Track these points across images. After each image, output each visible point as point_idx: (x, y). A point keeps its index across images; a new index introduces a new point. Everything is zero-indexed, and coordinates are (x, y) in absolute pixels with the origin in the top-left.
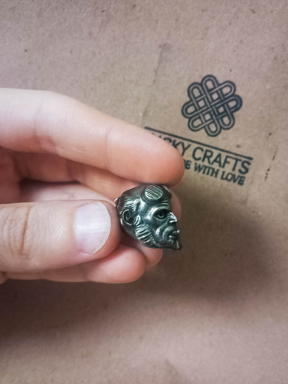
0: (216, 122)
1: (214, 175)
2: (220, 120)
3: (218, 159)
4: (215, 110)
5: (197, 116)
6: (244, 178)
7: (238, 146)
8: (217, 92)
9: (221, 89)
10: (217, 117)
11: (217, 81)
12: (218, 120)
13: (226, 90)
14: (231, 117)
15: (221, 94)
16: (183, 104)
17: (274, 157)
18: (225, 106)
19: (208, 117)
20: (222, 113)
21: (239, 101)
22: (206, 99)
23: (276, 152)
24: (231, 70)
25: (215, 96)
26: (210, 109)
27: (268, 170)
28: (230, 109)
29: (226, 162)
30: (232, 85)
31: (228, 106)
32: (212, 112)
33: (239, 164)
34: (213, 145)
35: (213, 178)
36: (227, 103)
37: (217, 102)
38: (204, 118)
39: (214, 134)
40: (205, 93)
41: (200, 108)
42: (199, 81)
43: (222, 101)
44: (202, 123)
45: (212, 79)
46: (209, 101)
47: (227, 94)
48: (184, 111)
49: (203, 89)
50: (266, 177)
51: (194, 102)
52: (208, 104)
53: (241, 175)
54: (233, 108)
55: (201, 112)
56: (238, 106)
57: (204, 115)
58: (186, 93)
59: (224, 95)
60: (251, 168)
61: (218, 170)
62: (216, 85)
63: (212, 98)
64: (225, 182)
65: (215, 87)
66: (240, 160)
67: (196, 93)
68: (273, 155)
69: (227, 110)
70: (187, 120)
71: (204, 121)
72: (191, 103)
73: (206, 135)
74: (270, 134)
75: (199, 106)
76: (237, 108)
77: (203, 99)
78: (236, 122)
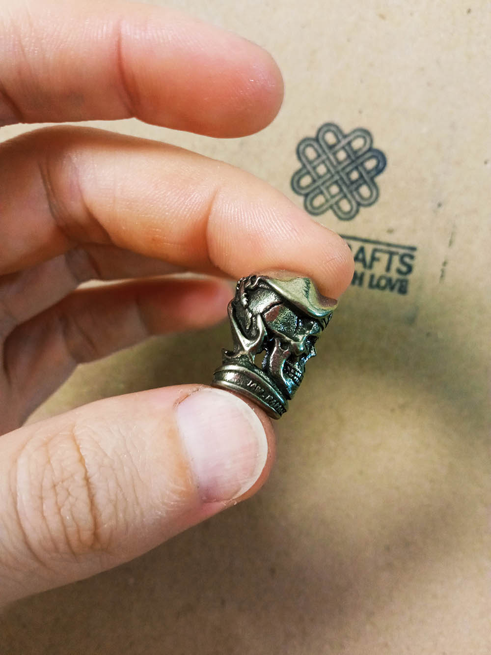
0: (349, 196)
1: (357, 282)
2: (355, 193)
3: (361, 256)
4: (345, 177)
5: (318, 191)
6: (406, 281)
7: (390, 231)
8: (343, 148)
9: (349, 143)
10: (350, 187)
11: (340, 131)
12: (351, 192)
13: (358, 144)
14: (371, 186)
15: (350, 152)
16: (291, 173)
17: (451, 243)
18: (360, 168)
19: (334, 189)
20: (357, 181)
21: (380, 157)
22: (327, 163)
23: (453, 234)
24: (360, 112)
25: (342, 155)
26: (337, 177)
27: (445, 264)
28: (368, 172)
29: (373, 259)
30: (366, 133)
31: (365, 169)
32: (340, 182)
33: (396, 260)
34: (350, 233)
35: (356, 287)
36: (362, 164)
37: (346, 163)
38: (329, 193)
39: (347, 216)
40: (324, 151)
41: (320, 177)
42: (312, 134)
43: (353, 162)
44: (327, 201)
45: (333, 128)
46: (331, 163)
47: (360, 149)
48: (295, 185)
49: (321, 146)
50: (442, 276)
51: (309, 167)
52: (331, 169)
53: (401, 277)
54: (372, 170)
55: (323, 183)
56: (381, 165)
57: (328, 188)
58: (295, 157)
59: (355, 152)
60: (418, 264)
61: (362, 275)
62: (340, 137)
63: (337, 159)
64: (376, 292)
65: (339, 141)
66: (397, 253)
67: (311, 153)
68: (449, 239)
69: (364, 174)
70: (301, 199)
71: (329, 197)
72: (304, 171)
73: (335, 218)
74: (440, 205)
75: (317, 174)
76: (379, 170)
77: (323, 162)
78: (382, 192)
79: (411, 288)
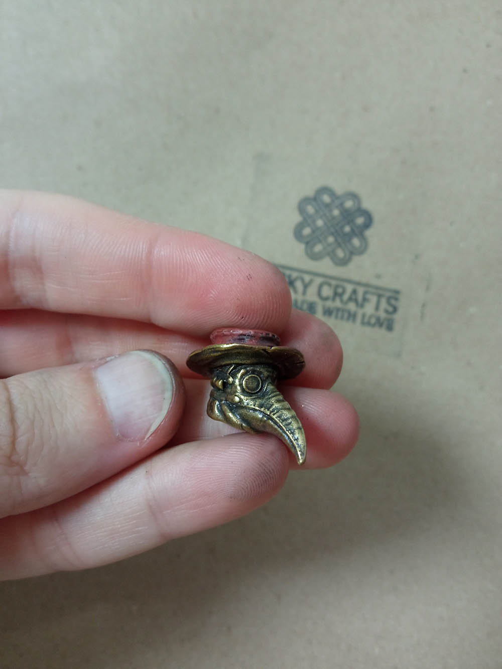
7: (378, 276)
16: (294, 224)
17: (428, 288)
23: (429, 281)
27: (424, 306)
34: (344, 277)
35: (350, 324)
42: (311, 194)
50: (422, 316)
58: (297, 211)
60: (402, 304)
64: (368, 329)
68: (426, 284)
70: (303, 246)
73: (332, 264)
74: (417, 257)
78: (370, 243)
79: (397, 327)
